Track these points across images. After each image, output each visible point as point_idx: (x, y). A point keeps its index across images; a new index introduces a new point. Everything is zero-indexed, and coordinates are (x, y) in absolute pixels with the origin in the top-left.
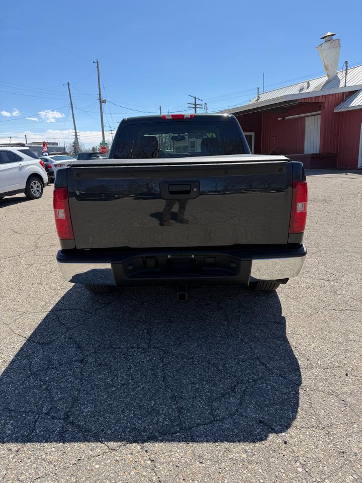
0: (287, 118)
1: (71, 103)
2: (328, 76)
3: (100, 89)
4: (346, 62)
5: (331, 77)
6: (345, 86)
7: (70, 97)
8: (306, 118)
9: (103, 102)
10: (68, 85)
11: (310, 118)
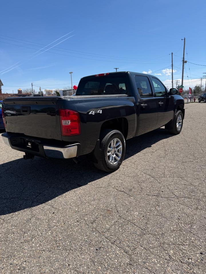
1: (172, 64)
3: (184, 55)
7: (172, 61)
9: (185, 62)
10: (172, 54)
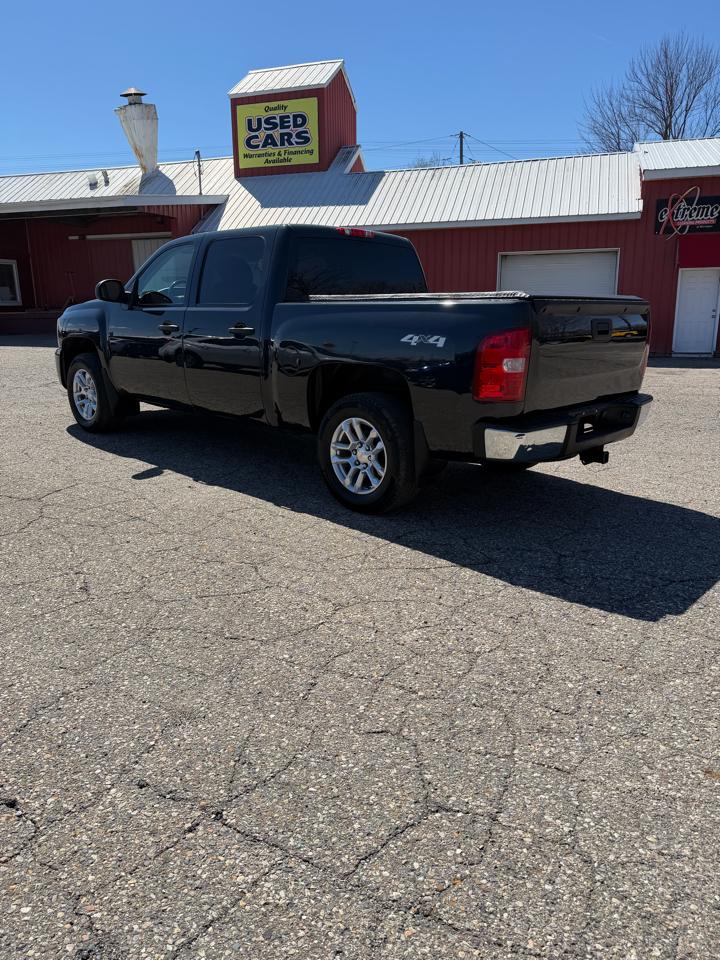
0: (89, 237)
2: (144, 168)
4: (198, 153)
5: (149, 171)
6: (201, 193)
8: (134, 242)
11: (141, 242)
